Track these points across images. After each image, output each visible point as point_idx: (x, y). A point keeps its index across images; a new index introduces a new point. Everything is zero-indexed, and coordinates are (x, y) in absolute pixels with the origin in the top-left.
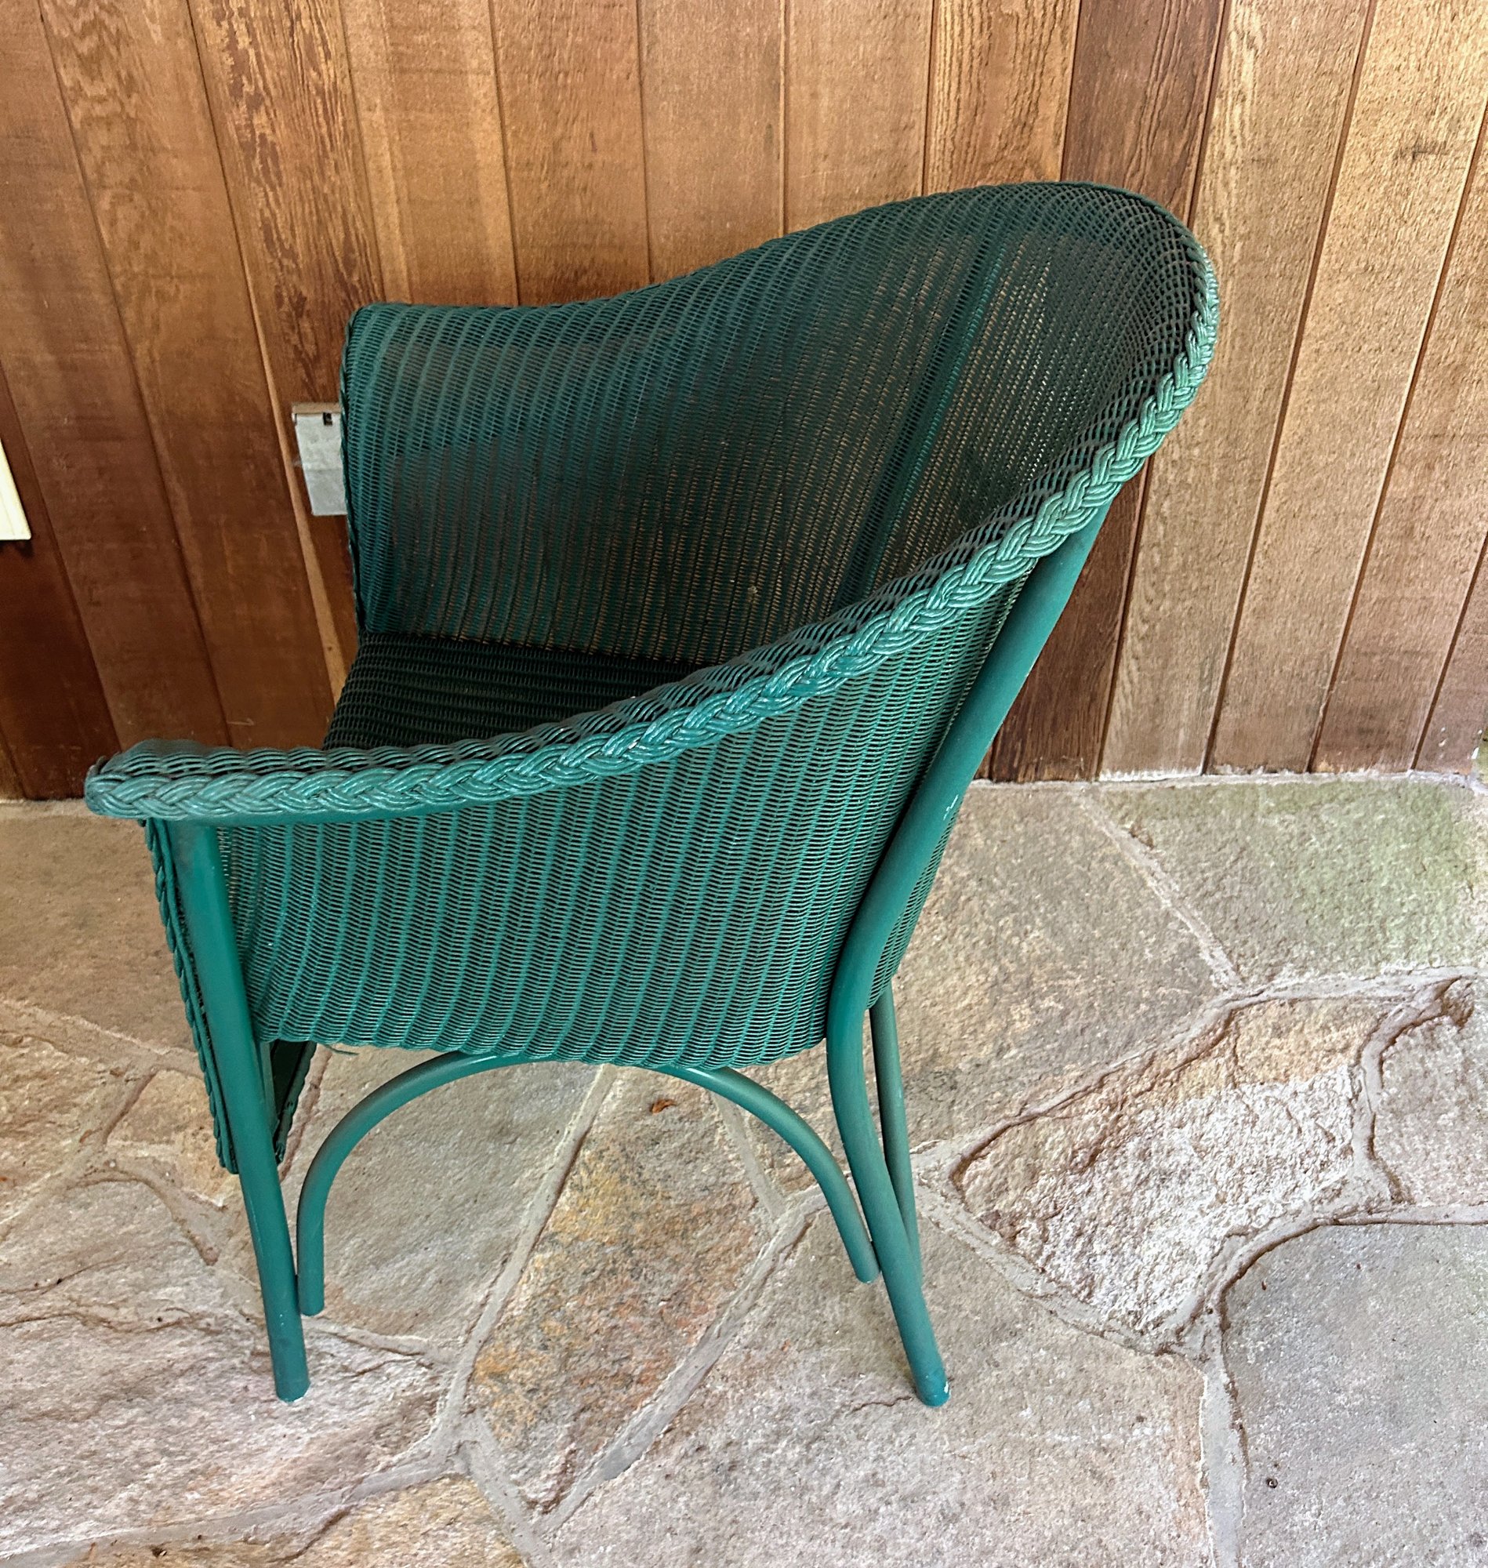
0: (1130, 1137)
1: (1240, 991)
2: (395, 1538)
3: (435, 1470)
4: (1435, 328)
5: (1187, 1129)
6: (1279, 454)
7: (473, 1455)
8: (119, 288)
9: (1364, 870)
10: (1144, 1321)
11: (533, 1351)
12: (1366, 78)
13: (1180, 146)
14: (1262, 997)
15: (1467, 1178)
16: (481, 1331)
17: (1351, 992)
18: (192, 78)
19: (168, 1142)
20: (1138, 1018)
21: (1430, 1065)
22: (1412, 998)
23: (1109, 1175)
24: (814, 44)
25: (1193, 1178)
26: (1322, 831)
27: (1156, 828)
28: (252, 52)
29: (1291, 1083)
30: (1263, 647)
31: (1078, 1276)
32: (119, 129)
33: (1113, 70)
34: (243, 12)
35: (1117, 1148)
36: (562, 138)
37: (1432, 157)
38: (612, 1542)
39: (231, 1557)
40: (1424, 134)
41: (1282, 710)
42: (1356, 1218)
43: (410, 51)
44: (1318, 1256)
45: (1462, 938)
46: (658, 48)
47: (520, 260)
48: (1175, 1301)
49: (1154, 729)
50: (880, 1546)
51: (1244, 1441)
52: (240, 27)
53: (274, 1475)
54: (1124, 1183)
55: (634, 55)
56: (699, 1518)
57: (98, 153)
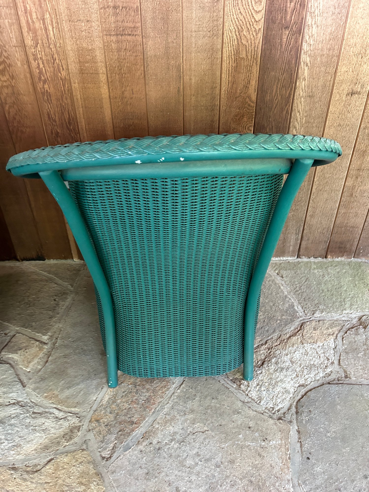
0: (273, 358)
1: (305, 318)
2: (65, 467)
3: (78, 447)
4: (358, 141)
5: (289, 356)
6: (316, 174)
7: (89, 444)
8: (11, 130)
9: (340, 285)
10: (275, 410)
11: (108, 414)
12: (338, 74)
13: (288, 92)
14: (311, 319)
15: (366, 372)
16: (94, 408)
17: (335, 318)
18: (28, 75)
19: (17, 353)
20: (277, 324)
21: (356, 339)
22: (352, 320)
23: (267, 368)
24: (190, 65)
25: (290, 370)
26: (328, 274)
27: (284, 273)
28: (44, 69)
29: (318, 344)
30: (312, 225)
31: (257, 397)
32: (10, 89)
33: (270, 73)
34: (41, 58)
35: (269, 361)
36: (125, 90)
37: (356, 95)
38: (124, 470)
39: (21, 470)
40: (354, 89)
41: (318, 242)
42: (335, 382)
43: (85, 68)
44: (324, 392)
45: (366, 304)
46: (149, 67)
47: (114, 122)
48: (283, 405)
49: (284, 246)
50: (198, 474)
51: (301, 446)
52: (41, 62)
53: (35, 447)
54: (271, 371)
55: (142, 68)
56: (149, 464)
57: (5, 95)
